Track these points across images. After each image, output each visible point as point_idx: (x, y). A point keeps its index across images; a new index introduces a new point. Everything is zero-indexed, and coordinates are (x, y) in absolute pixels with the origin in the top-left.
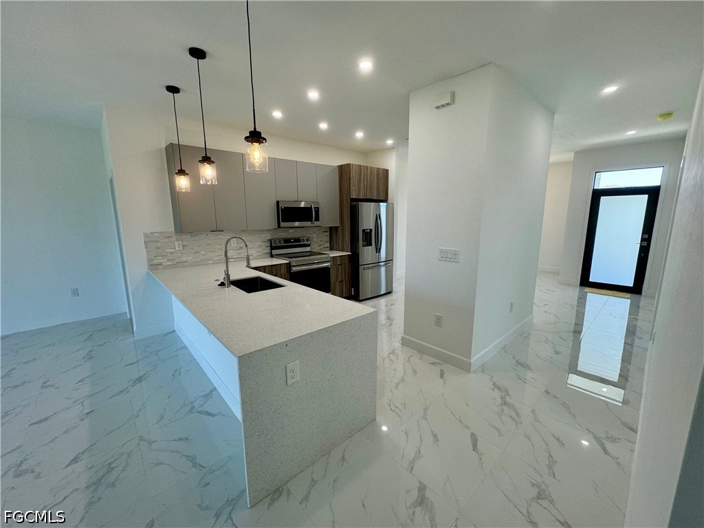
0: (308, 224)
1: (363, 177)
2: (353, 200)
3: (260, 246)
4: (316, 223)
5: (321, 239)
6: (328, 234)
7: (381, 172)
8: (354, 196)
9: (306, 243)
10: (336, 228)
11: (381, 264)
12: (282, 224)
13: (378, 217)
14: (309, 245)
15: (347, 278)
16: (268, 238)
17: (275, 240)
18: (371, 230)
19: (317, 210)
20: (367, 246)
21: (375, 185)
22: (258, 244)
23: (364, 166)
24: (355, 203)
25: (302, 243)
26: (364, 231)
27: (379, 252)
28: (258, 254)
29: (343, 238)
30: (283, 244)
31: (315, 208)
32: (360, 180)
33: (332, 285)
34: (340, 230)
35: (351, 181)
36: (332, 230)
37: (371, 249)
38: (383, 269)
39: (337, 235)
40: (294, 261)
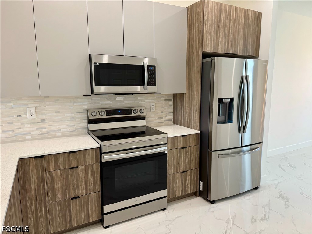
0: (139, 89)
1: (223, 21)
2: (206, 55)
3: (72, 119)
4: (151, 89)
5: (162, 110)
6: (172, 103)
7: (251, 15)
8: (208, 49)
9: (138, 114)
10: (182, 95)
11: (245, 149)
12: (97, 89)
13: (244, 80)
14: (143, 118)
15: (192, 168)
16: (86, 107)
17: (94, 110)
18: (232, 99)
19: (152, 70)
20: (225, 122)
21: (241, 34)
22: (69, 115)
23: (225, 5)
24: (209, 59)
25: (133, 115)
26: (220, 100)
27: (244, 130)
28: (70, 129)
29: (190, 109)
30: (105, 116)
31: (148, 66)
32: (218, 26)
33: (169, 178)
34: (186, 98)
35: (205, 26)
36: (177, 98)
37: (231, 127)
38: (247, 158)
39: (182, 105)
40: (108, 145)
